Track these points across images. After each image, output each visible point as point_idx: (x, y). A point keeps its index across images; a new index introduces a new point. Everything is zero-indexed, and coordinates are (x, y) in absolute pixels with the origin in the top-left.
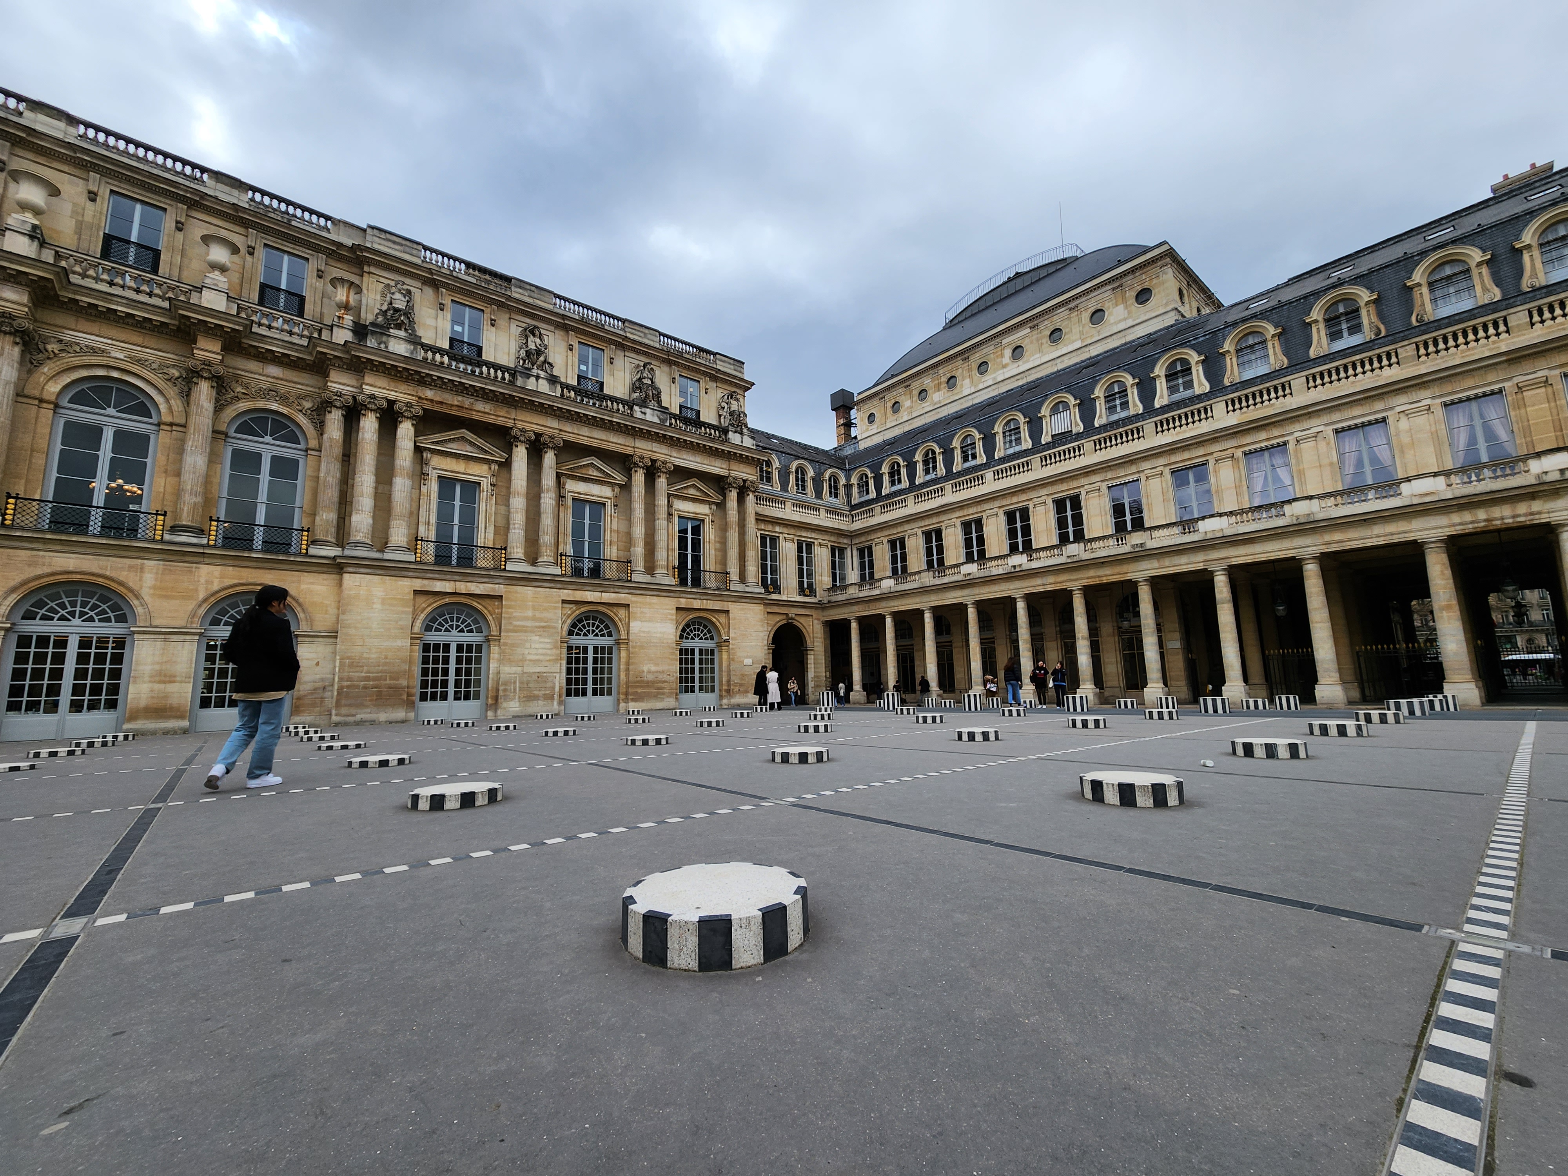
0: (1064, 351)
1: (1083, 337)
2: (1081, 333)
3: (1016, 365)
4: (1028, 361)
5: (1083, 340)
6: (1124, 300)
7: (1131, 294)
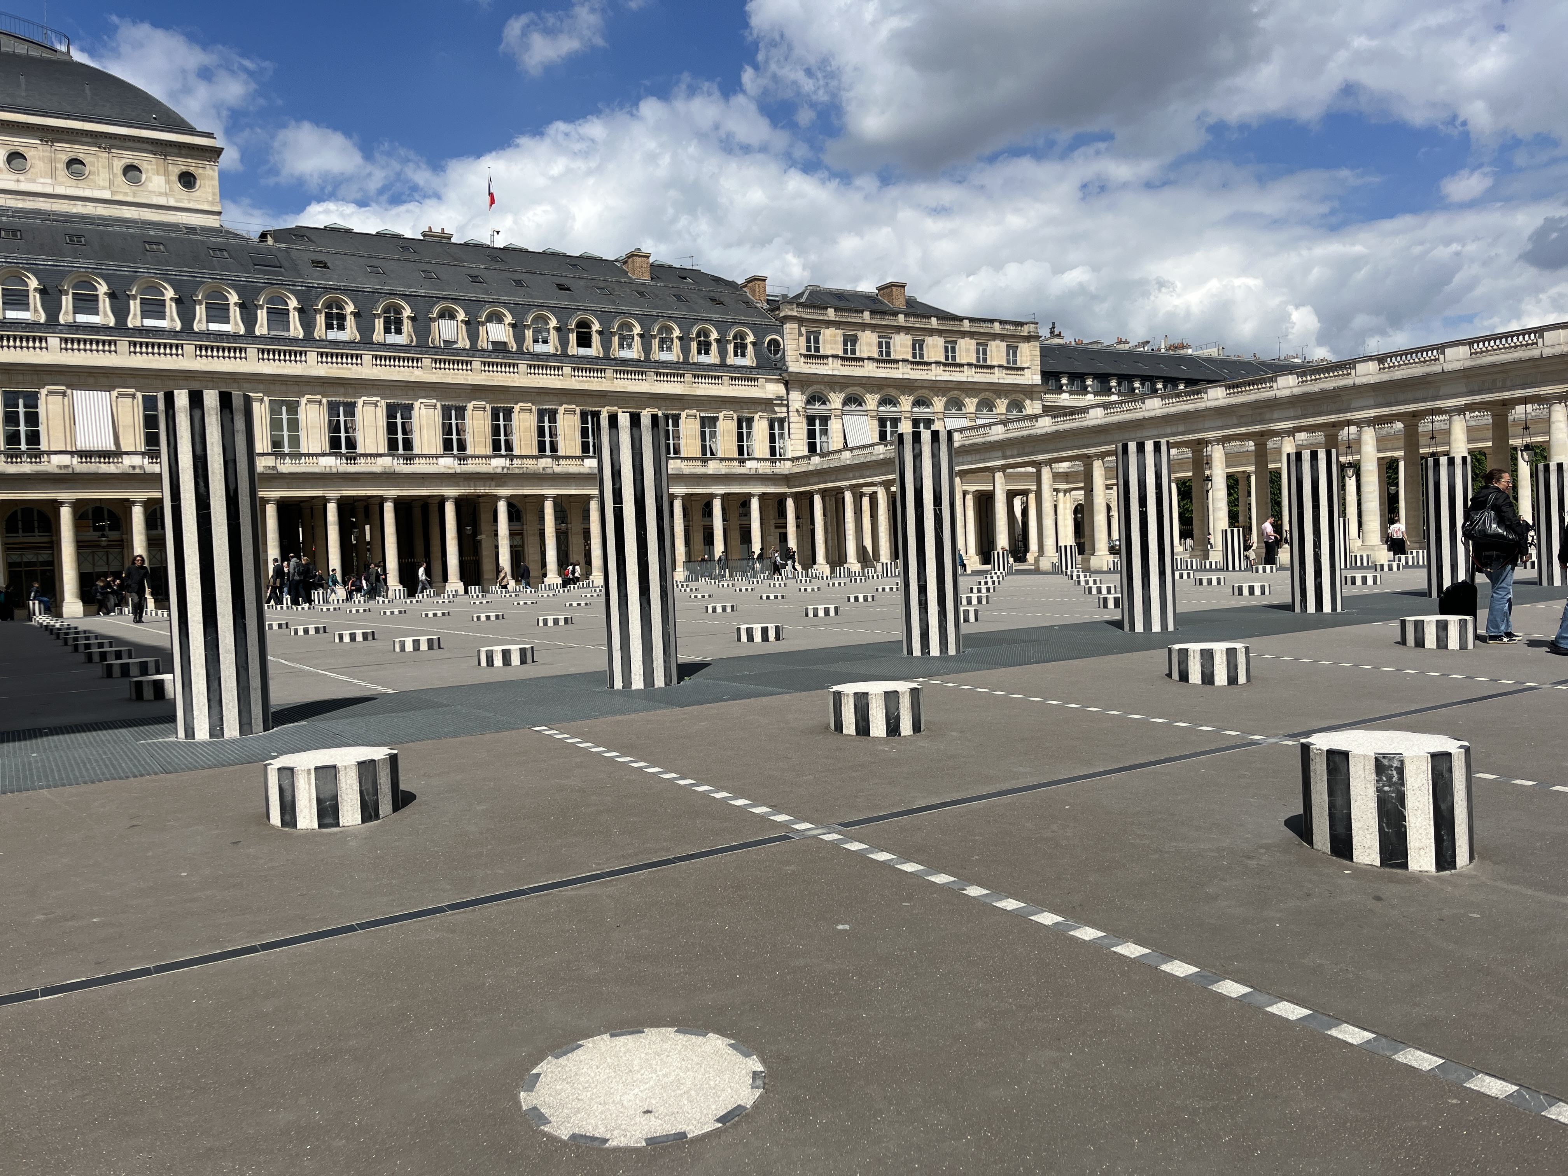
0: (88, 193)
1: (113, 189)
2: (111, 183)
3: (15, 177)
4: (33, 181)
5: (113, 193)
6: (166, 173)
7: (175, 171)
